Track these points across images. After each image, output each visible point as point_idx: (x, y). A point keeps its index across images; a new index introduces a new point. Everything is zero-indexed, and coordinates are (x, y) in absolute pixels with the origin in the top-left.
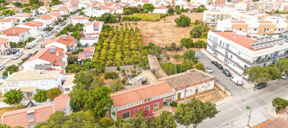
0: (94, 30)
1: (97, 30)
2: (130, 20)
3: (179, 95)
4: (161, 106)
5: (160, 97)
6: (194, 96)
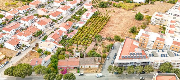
0: (86, 17)
3: (82, 67)
4: (73, 69)
5: (73, 66)
6: (88, 68)
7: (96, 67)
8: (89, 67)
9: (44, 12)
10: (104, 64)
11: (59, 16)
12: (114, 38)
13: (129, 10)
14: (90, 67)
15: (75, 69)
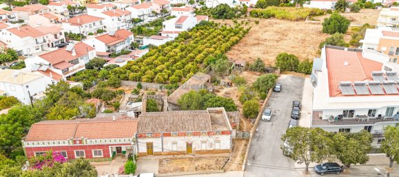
0: (176, 27)
1: (180, 27)
2: (258, 16)
3: (150, 146)
4: (106, 156)
5: (103, 142)
6: (183, 153)
7: (217, 147)
8: (184, 149)
9: (47, 20)
10: (254, 136)
11: (90, 27)
12: (274, 65)
13: (297, 20)
14: (189, 146)
15: (119, 158)
